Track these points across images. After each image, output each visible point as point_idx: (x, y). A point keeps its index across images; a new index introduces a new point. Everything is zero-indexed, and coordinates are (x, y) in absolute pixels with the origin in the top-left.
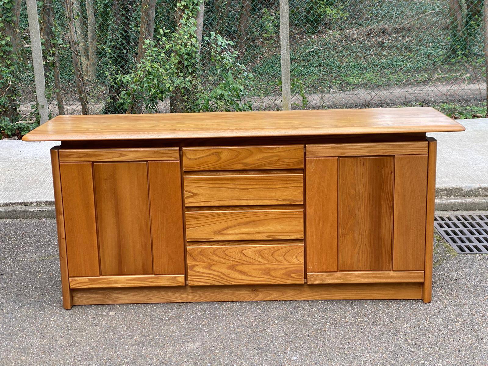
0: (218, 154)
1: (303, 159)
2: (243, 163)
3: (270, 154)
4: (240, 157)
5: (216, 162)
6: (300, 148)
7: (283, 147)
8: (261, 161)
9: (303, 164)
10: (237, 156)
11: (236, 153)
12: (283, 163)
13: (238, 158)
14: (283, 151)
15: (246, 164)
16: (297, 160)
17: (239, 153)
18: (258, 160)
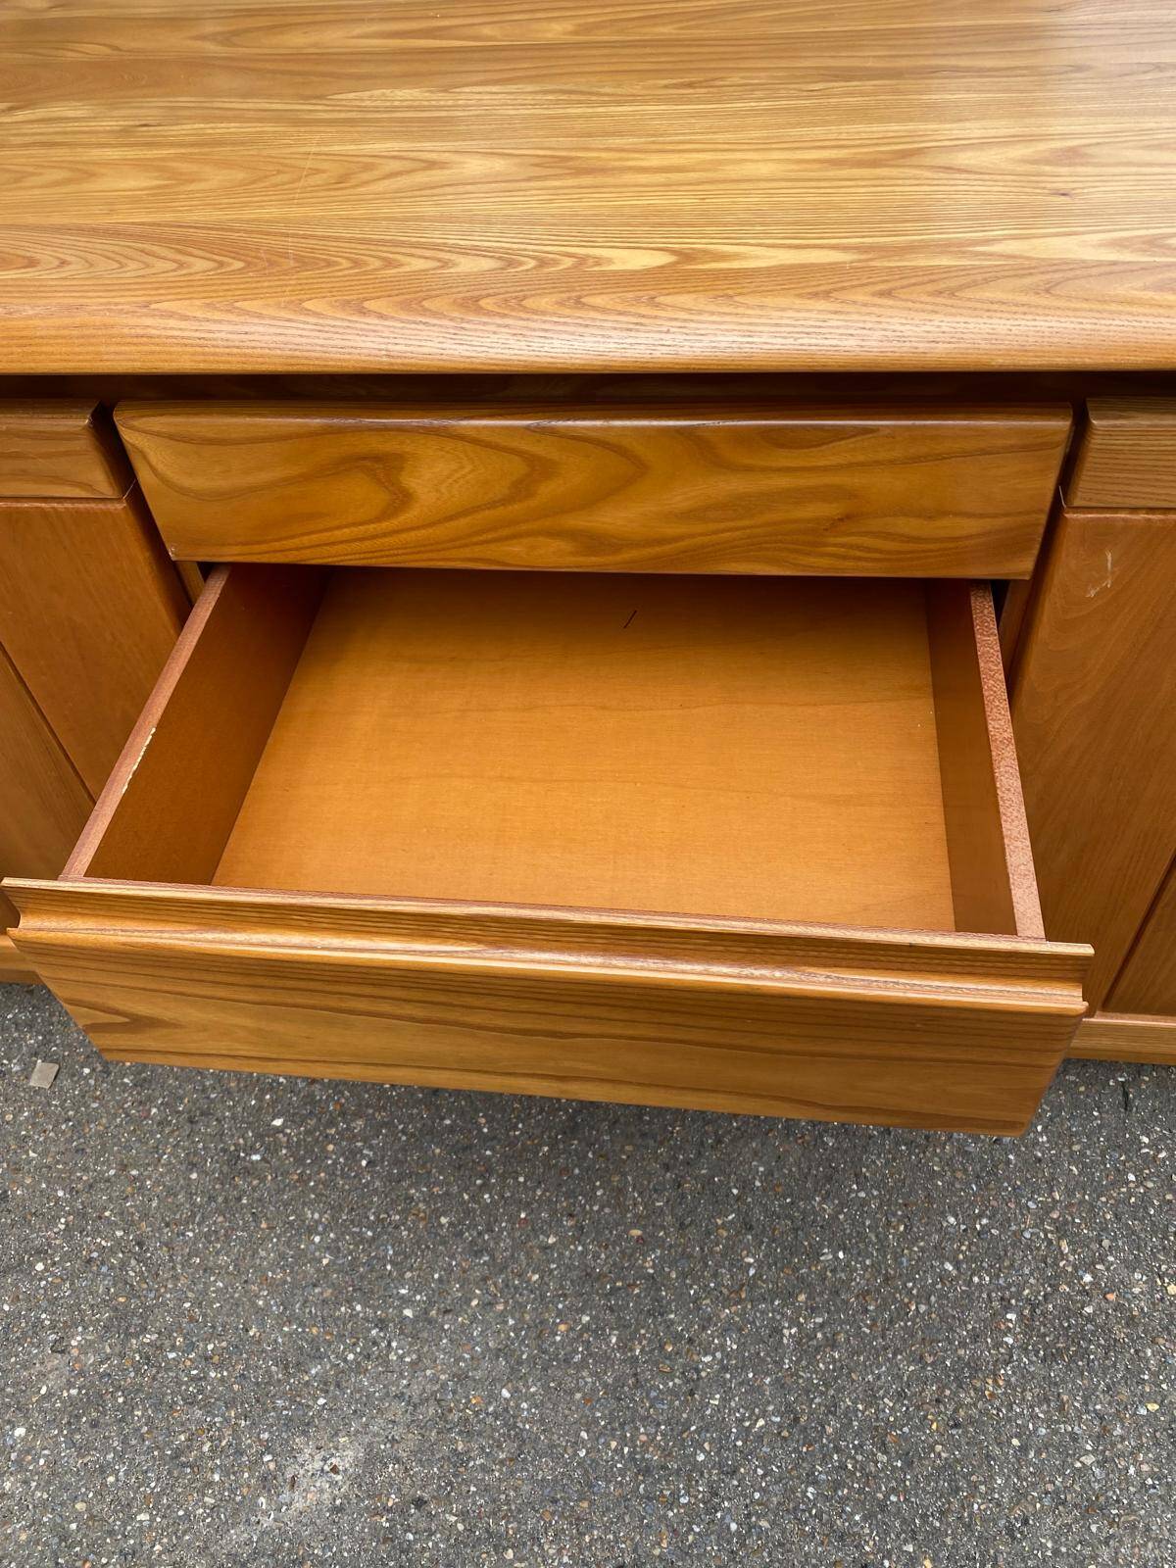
0: (385, 467)
1: (1043, 518)
2: (572, 535)
3: (782, 482)
4: (548, 490)
5: (378, 519)
6: (1032, 447)
7: (892, 435)
8: (712, 526)
9: (1035, 551)
10: (521, 489)
11: (517, 468)
12: (878, 543)
13: (533, 503)
14: (892, 462)
15: (594, 542)
16: (988, 524)
17: (540, 469)
18: (687, 516)
